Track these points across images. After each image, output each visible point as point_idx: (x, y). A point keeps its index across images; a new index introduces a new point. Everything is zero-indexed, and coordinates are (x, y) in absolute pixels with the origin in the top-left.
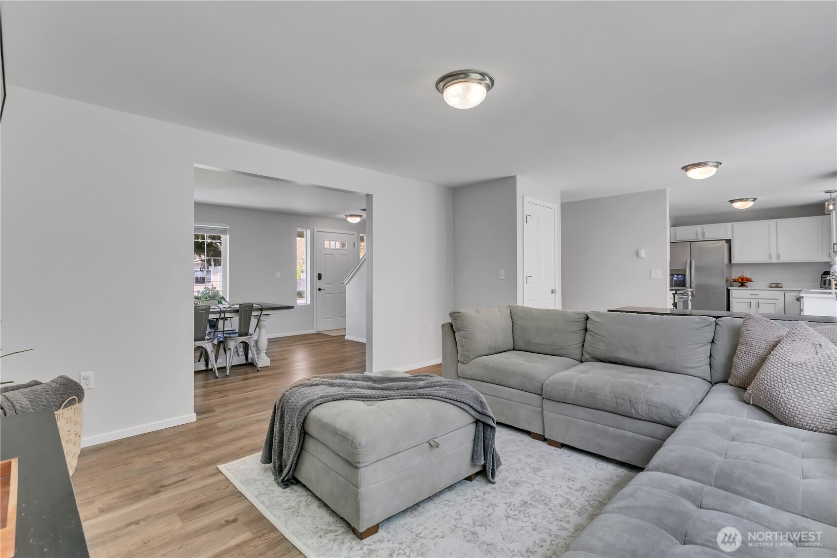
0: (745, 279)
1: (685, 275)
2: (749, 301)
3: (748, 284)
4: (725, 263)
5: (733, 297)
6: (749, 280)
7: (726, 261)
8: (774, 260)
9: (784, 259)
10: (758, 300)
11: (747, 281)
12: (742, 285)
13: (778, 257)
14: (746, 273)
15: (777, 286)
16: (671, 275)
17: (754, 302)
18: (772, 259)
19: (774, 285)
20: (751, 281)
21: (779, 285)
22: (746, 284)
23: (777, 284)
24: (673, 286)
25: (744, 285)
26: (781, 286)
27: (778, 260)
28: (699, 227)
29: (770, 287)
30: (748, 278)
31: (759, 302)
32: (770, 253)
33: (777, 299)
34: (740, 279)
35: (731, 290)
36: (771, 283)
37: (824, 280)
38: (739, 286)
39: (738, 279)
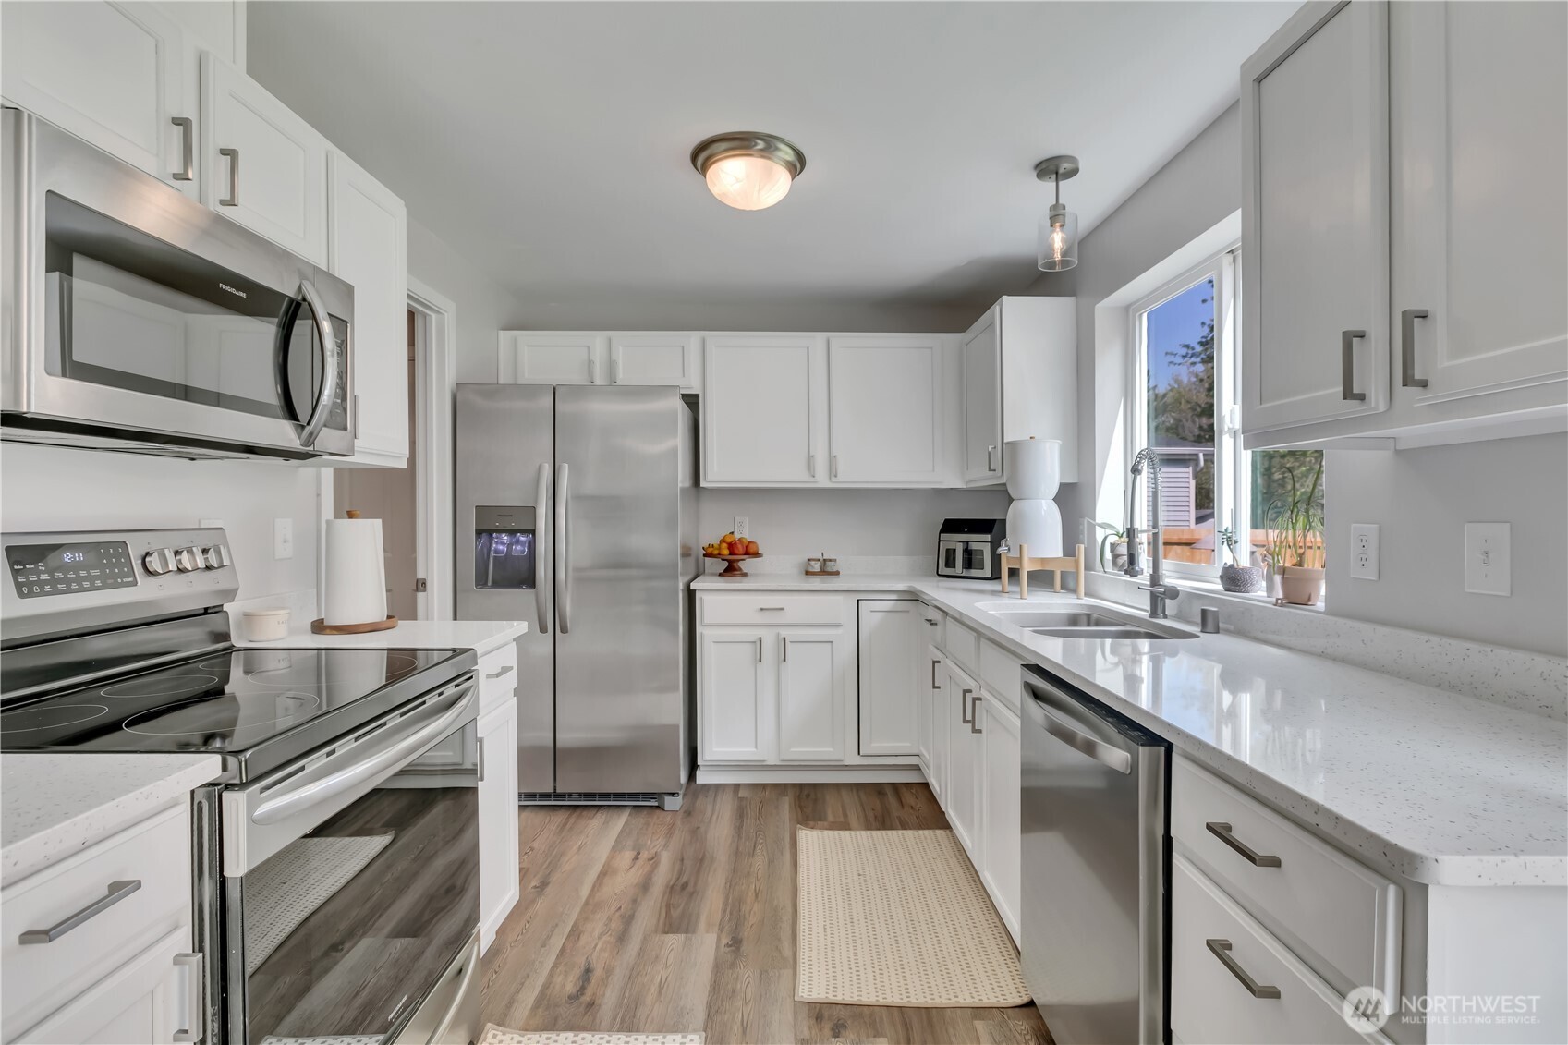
0: (740, 549)
1: (533, 532)
2: (753, 634)
3: (747, 564)
4: (680, 485)
5: (706, 621)
6: (751, 551)
7: (683, 477)
8: (822, 481)
9: (854, 473)
10: (784, 632)
11: (747, 553)
12: (731, 570)
13: (832, 472)
14: (741, 524)
15: (825, 569)
16: (479, 532)
17: (769, 637)
18: (817, 476)
19: (817, 567)
20: (757, 555)
21: (830, 567)
22: (741, 564)
23: (825, 564)
24: (490, 583)
25: (735, 570)
26: (837, 573)
27: (834, 479)
28: (597, 340)
29: (807, 573)
30: (751, 545)
31: (784, 639)
32: (811, 454)
33: (838, 626)
34: (724, 545)
35: (698, 595)
36: (809, 560)
37: (948, 550)
38: (720, 575)
39: (720, 548)
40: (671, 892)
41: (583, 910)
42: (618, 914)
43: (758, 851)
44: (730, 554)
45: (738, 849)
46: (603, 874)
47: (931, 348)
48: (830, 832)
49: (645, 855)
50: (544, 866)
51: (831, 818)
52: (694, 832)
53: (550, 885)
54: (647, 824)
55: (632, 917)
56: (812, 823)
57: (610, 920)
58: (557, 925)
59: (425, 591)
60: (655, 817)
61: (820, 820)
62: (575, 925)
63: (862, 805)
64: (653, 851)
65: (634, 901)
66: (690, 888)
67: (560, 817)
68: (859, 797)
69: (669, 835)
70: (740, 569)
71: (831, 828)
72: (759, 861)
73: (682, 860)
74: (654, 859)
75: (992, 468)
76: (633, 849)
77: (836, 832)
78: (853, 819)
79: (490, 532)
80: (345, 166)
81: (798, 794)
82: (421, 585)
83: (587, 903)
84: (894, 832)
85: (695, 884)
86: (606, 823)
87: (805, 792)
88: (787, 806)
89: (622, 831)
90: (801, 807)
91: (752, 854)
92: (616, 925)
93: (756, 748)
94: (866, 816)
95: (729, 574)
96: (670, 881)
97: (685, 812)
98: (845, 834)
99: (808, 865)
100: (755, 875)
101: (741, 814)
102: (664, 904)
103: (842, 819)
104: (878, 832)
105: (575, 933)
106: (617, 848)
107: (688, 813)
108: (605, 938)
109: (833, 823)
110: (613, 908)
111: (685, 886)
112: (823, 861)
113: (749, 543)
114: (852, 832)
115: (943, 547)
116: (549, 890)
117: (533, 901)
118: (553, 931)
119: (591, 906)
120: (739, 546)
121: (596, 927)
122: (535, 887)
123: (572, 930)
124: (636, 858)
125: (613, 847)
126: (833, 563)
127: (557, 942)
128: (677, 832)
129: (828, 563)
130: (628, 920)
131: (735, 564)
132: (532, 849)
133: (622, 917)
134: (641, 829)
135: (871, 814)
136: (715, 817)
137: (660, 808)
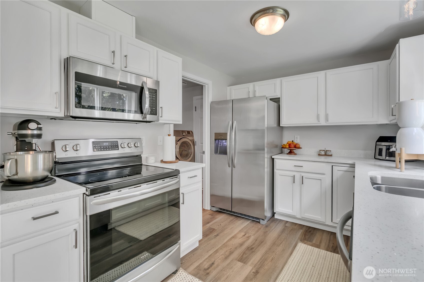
1: (227, 140)
2: (292, 174)
3: (296, 151)
4: (273, 126)
5: (277, 168)
6: (297, 147)
7: (275, 123)
8: (323, 123)
9: (334, 121)
10: (303, 174)
13: (327, 120)
14: (296, 138)
15: (327, 154)
16: (215, 140)
17: (298, 175)
18: (320, 121)
19: (323, 153)
20: (299, 148)
21: (328, 153)
22: (294, 151)
23: (326, 152)
24: (218, 153)
25: (292, 152)
26: (331, 155)
27: (327, 122)
28: (251, 85)
29: (319, 155)
30: (297, 145)
31: (303, 177)
32: (318, 114)
33: (324, 174)
34: (288, 145)
35: (275, 160)
36: (320, 150)
37: (380, 149)
38: (287, 154)
39: (286, 145)
40: (247, 249)
41: (222, 245)
42: (230, 250)
43: (281, 245)
44: (289, 148)
45: (275, 242)
46: (233, 237)
47: (372, 68)
48: (311, 247)
49: (247, 235)
50: (220, 231)
51: (314, 242)
52: (265, 233)
53: (219, 236)
54: (253, 226)
55: (233, 252)
56: (306, 241)
57: (227, 251)
58: (214, 248)
59: (204, 154)
60: (257, 225)
61: (310, 241)
62: (218, 249)
63: (330, 240)
64: (250, 235)
65: (236, 248)
66: (253, 250)
67: (232, 218)
68: (330, 237)
69: (257, 231)
70: (294, 152)
71: (312, 246)
72: (280, 249)
73: (256, 240)
74: (249, 237)
75: (394, 115)
76: (245, 233)
77: (313, 247)
78: (323, 245)
79: (219, 140)
80: (162, 53)
81: (307, 230)
82: (204, 153)
83: (224, 244)
84: (337, 255)
85: (255, 250)
86: (242, 223)
87: (310, 230)
88: (300, 233)
89: (245, 227)
90: (305, 235)
91: (278, 246)
92: (227, 253)
93: (293, 211)
94: (329, 245)
95: (289, 154)
96: (249, 246)
97: (266, 226)
98: (316, 249)
99: (295, 256)
100: (275, 253)
101: (283, 231)
102: (243, 252)
103: (318, 244)
104: (330, 252)
105: (216, 251)
106: (240, 231)
107: (267, 226)
108: (223, 256)
109: (314, 244)
110: (229, 248)
111: (252, 249)
112: (302, 256)
113: (296, 144)
114: (319, 250)
115: (378, 147)
116: (218, 237)
117: (212, 239)
118: (212, 249)
119: (225, 245)
120: (292, 145)
121: (222, 252)
122: (215, 235)
123: (216, 250)
124: (244, 236)
125: (240, 230)
126: (329, 152)
127: (211, 252)
128: (260, 231)
129: (327, 152)
130: (231, 253)
131: (292, 151)
132: (220, 225)
133: (230, 251)
134: (251, 227)
135: (331, 245)
136: (274, 230)
137: (259, 222)
